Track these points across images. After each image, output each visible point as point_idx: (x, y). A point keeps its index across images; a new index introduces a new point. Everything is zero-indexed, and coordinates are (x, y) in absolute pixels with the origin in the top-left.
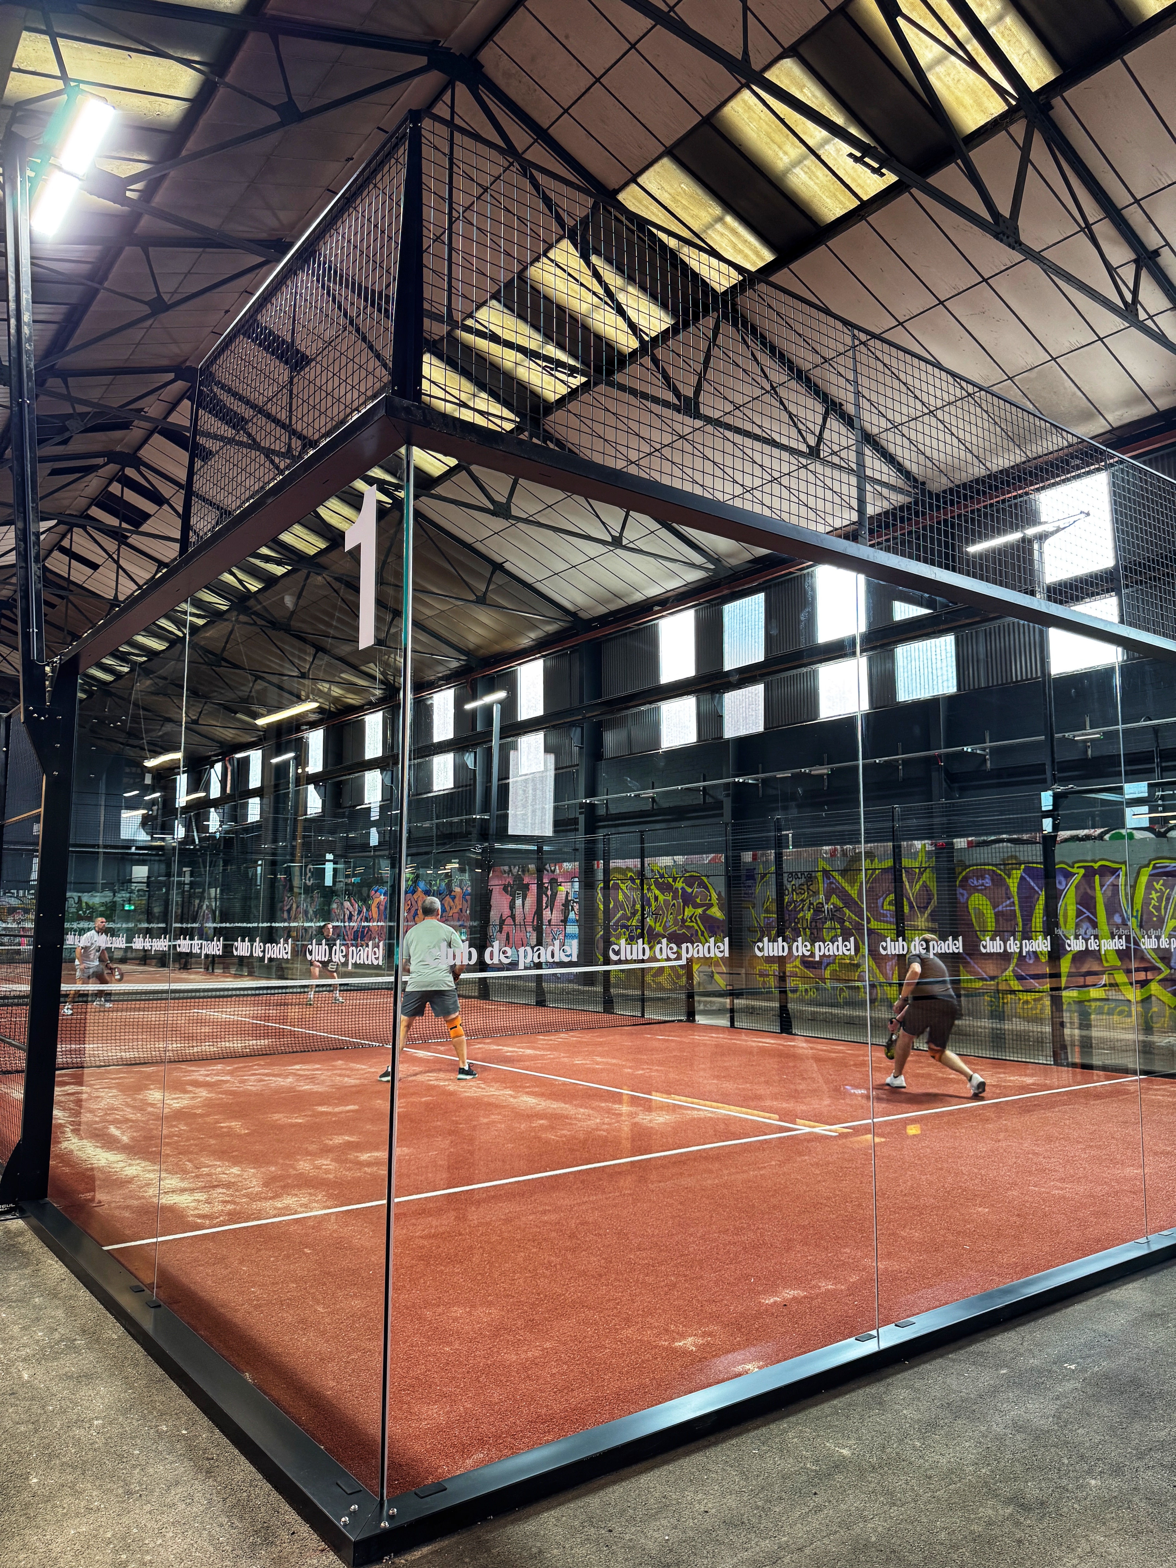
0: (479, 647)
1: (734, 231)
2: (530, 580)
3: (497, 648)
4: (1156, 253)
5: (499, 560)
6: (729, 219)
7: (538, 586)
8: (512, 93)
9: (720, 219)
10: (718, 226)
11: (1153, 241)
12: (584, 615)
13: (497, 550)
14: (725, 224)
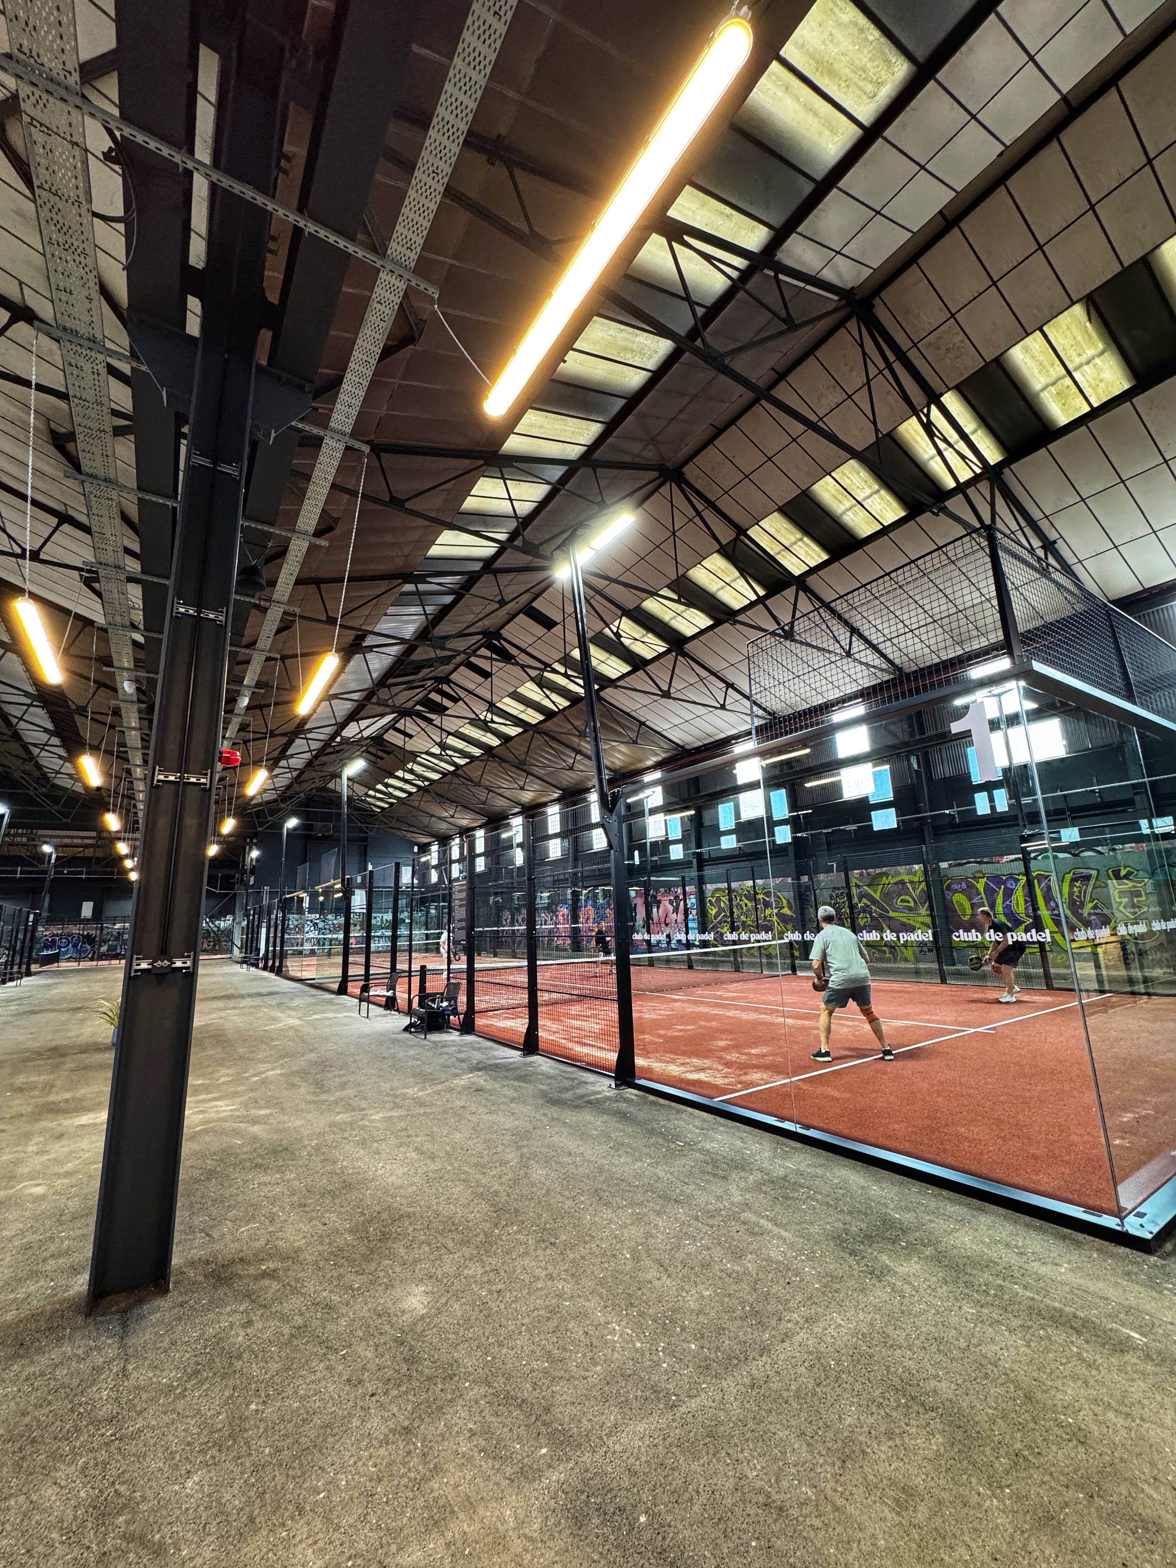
0: (621, 768)
1: (807, 545)
2: (659, 730)
3: (632, 767)
4: (1055, 542)
5: (643, 720)
6: (806, 539)
7: (664, 733)
8: (698, 486)
9: (801, 540)
10: (800, 543)
11: (1053, 535)
12: (688, 747)
13: (643, 715)
14: (804, 542)
